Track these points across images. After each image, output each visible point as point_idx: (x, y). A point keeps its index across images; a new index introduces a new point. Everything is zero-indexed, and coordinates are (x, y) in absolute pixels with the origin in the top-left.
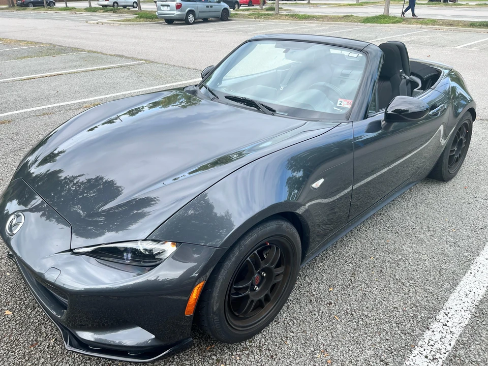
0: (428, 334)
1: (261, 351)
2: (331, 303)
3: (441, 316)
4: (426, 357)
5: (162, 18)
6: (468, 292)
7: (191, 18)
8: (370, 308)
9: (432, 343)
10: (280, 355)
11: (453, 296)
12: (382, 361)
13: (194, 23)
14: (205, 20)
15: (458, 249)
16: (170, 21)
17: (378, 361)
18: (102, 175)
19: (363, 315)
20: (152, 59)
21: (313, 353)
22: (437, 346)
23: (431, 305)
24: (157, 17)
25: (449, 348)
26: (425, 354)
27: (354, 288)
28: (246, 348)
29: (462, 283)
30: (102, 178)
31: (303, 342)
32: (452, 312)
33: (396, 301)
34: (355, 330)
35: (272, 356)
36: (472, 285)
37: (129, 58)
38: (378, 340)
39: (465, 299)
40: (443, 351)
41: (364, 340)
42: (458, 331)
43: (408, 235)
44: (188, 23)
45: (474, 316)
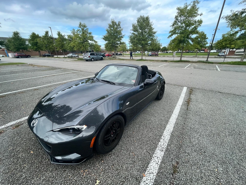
0: (160, 143)
1: (114, 155)
2: (134, 137)
3: (162, 137)
4: (160, 150)
5: (85, 60)
6: (169, 130)
7: (93, 60)
8: (144, 137)
9: (161, 146)
10: (120, 155)
11: (165, 131)
12: (148, 153)
13: (94, 61)
14: (97, 60)
15: (164, 118)
16: (87, 60)
17: (147, 153)
18: (66, 104)
19: (142, 139)
20: (82, 70)
21: (129, 153)
22: (163, 146)
23: (160, 134)
24: (83, 59)
25: (166, 147)
26: (160, 149)
27: (139, 132)
28: (110, 155)
29: (167, 127)
30: (65, 105)
31: (126, 150)
32: (165, 136)
33: (151, 134)
34: (141, 144)
35: (118, 156)
36: (169, 128)
37: (75, 70)
38: (147, 147)
39: (168, 132)
40: (164, 148)
41: (143, 147)
42: (167, 141)
43: (152, 115)
44: (92, 61)
45: (171, 136)
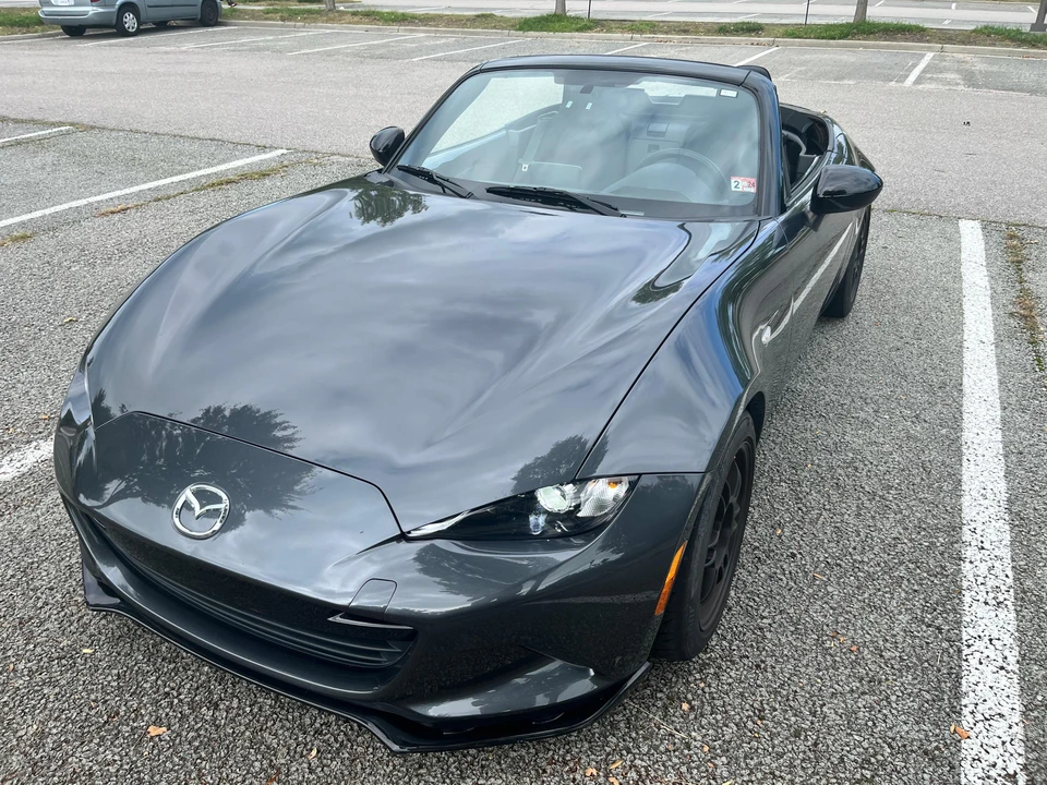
0: (966, 567)
1: (733, 663)
2: (793, 555)
3: (967, 536)
4: (986, 603)
6: (984, 492)
8: (859, 547)
9: (980, 580)
10: (770, 661)
11: (966, 501)
12: (929, 626)
15: (926, 425)
17: (924, 628)
19: (855, 561)
21: (819, 643)
22: (991, 583)
23: (944, 522)
25: (1010, 581)
26: (982, 600)
27: (813, 522)
28: (704, 665)
29: (965, 478)
31: (792, 629)
32: (980, 528)
33: (889, 527)
34: (858, 588)
35: (758, 666)
36: (982, 479)
38: (903, 595)
39: (986, 503)
40: (1003, 588)
41: (883, 602)
42: (1006, 553)
43: (840, 417)
45: (1013, 527)
